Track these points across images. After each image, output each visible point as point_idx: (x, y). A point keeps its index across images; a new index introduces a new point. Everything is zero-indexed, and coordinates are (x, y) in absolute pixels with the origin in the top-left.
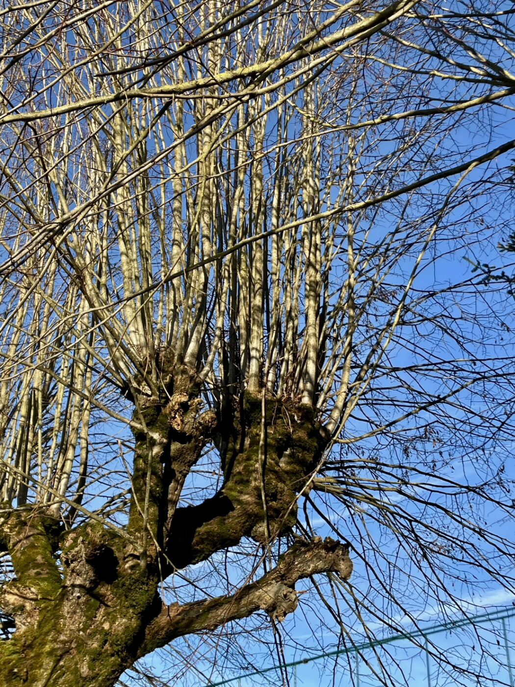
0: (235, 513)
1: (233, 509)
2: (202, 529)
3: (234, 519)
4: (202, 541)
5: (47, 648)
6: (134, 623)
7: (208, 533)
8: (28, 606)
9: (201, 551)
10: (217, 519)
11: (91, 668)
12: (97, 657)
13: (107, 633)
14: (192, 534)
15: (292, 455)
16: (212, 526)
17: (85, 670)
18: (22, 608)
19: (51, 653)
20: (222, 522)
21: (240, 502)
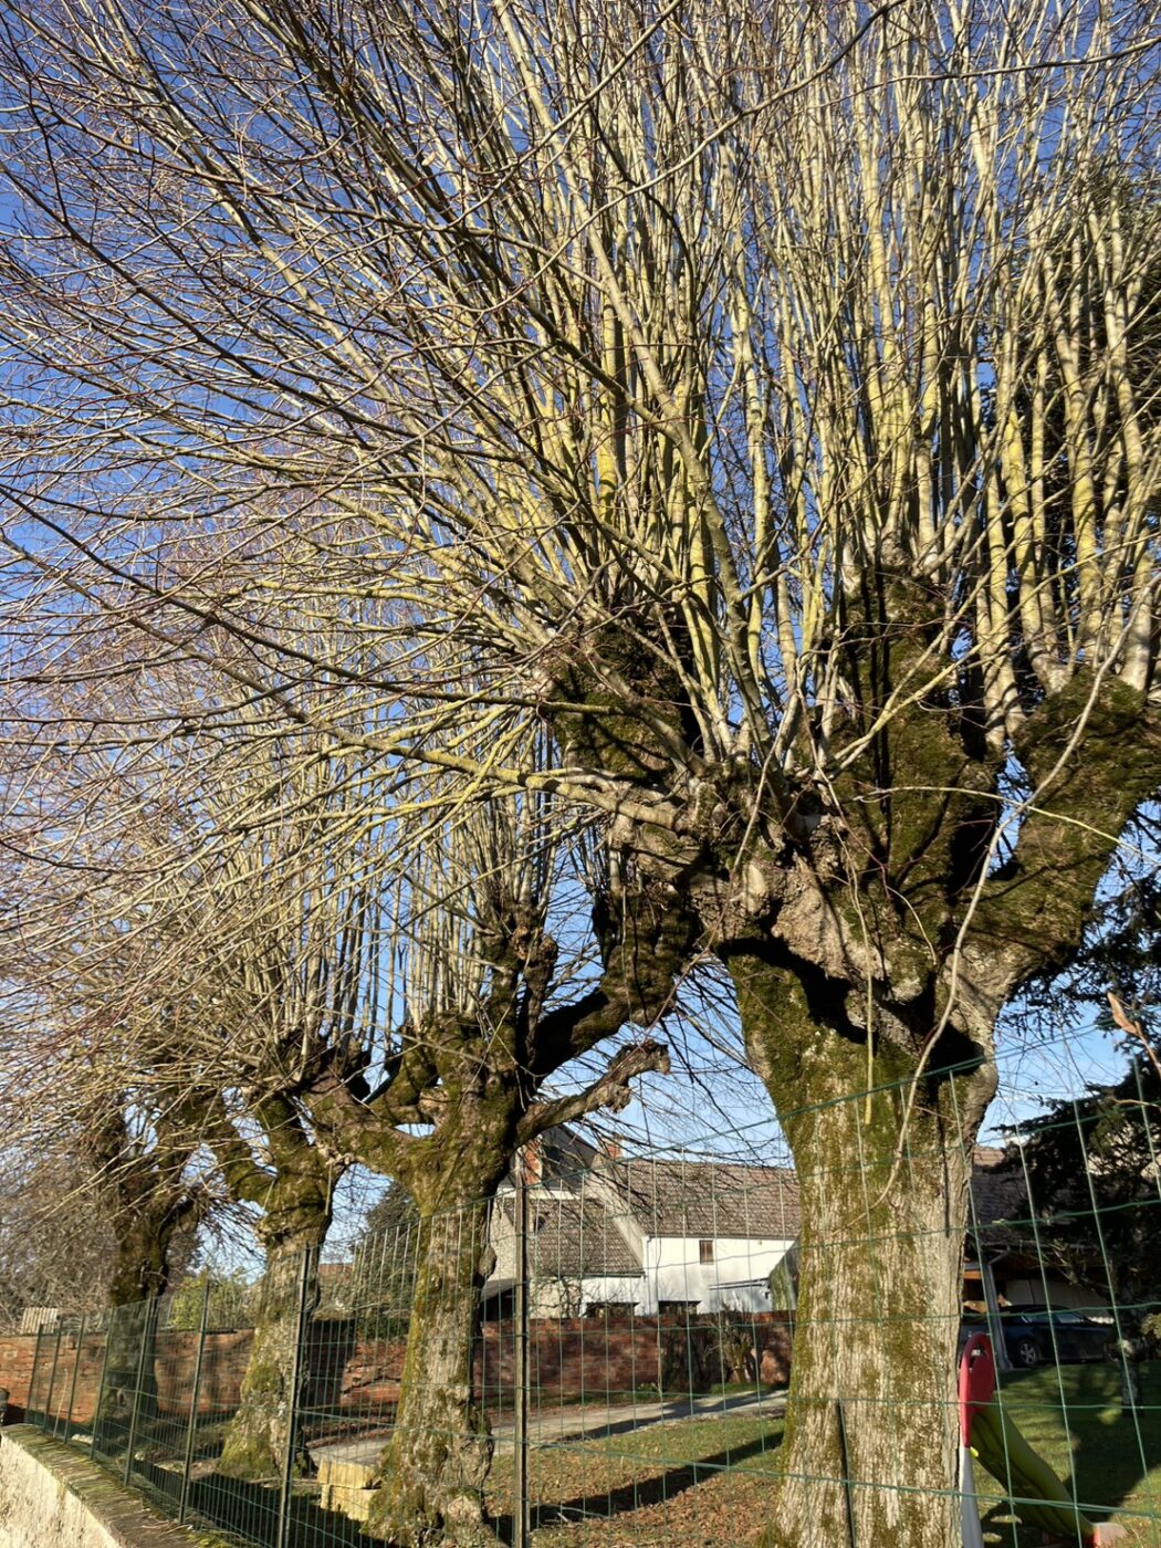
0: (610, 1006)
1: (608, 1002)
2: (579, 1026)
3: (608, 1012)
4: (579, 1037)
5: (452, 1144)
6: (503, 1124)
7: (585, 1028)
8: (442, 1108)
9: (581, 1045)
10: (593, 1015)
11: (480, 1159)
12: (482, 1151)
13: (485, 1134)
14: (570, 1030)
15: (665, 941)
16: (589, 1021)
17: (476, 1162)
18: (437, 1109)
19: (455, 1148)
20: (598, 1016)
21: (614, 995)
